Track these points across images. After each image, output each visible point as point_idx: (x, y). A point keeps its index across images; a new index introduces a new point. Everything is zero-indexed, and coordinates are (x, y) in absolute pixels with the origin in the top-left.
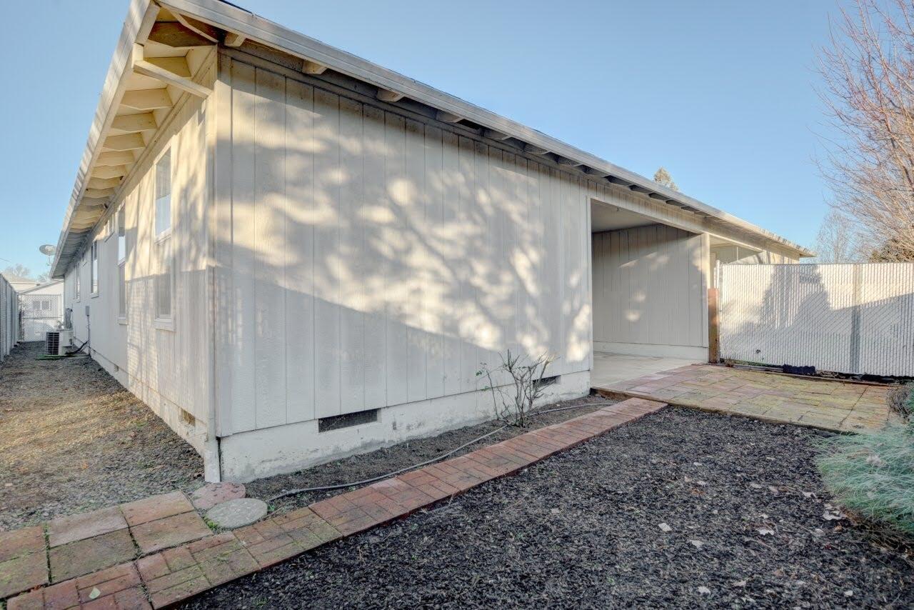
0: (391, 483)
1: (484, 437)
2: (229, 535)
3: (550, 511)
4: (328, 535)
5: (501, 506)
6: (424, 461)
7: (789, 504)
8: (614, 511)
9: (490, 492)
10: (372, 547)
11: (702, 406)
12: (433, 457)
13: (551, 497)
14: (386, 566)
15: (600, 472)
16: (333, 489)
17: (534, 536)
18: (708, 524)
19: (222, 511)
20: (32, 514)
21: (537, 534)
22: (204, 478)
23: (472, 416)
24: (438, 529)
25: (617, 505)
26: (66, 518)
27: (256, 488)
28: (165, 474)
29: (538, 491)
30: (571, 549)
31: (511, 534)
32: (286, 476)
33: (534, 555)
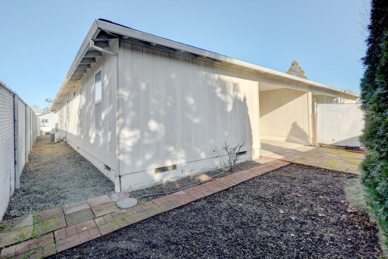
0: (181, 193)
1: (216, 175)
2: (125, 211)
3: (239, 204)
4: (159, 211)
5: (221, 202)
6: (193, 184)
7: (334, 205)
8: (263, 205)
9: (217, 197)
10: (174, 216)
11: (305, 164)
12: (197, 183)
13: (240, 199)
14: (179, 223)
15: (260, 190)
16: (160, 195)
17: (232, 213)
18: (299, 211)
19: (122, 203)
20: (57, 203)
21: (233, 212)
22: (114, 190)
23: (212, 167)
24: (197, 210)
25: (264, 203)
26: (69, 205)
27: (133, 194)
28: (101, 189)
29: (235, 197)
30: (245, 218)
31: (224, 212)
32: (143, 190)
33: (231, 220)
